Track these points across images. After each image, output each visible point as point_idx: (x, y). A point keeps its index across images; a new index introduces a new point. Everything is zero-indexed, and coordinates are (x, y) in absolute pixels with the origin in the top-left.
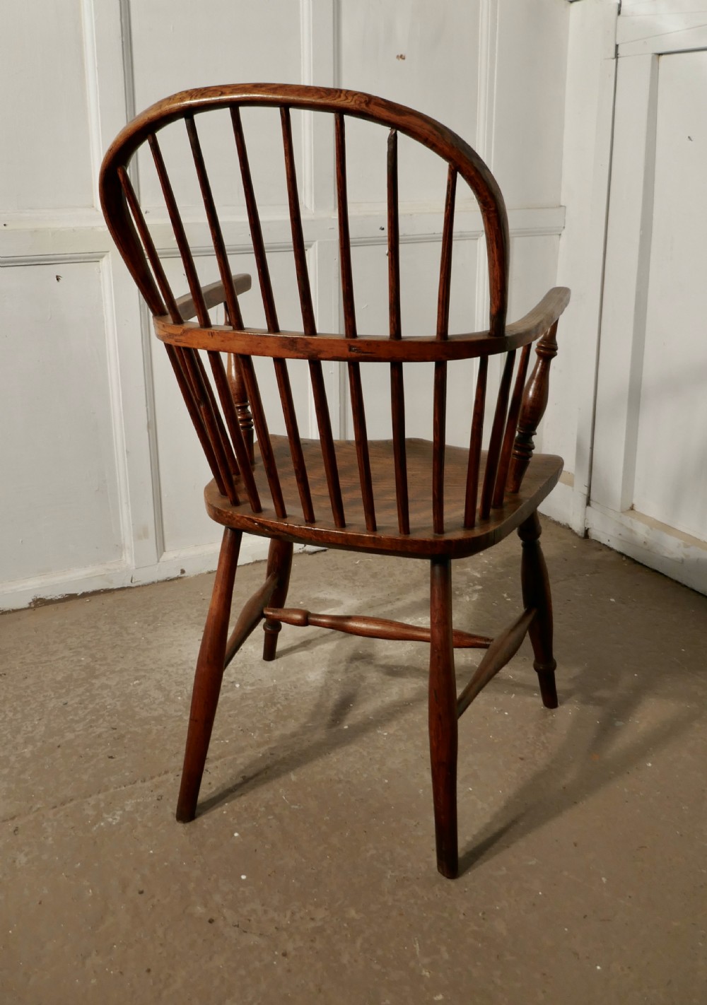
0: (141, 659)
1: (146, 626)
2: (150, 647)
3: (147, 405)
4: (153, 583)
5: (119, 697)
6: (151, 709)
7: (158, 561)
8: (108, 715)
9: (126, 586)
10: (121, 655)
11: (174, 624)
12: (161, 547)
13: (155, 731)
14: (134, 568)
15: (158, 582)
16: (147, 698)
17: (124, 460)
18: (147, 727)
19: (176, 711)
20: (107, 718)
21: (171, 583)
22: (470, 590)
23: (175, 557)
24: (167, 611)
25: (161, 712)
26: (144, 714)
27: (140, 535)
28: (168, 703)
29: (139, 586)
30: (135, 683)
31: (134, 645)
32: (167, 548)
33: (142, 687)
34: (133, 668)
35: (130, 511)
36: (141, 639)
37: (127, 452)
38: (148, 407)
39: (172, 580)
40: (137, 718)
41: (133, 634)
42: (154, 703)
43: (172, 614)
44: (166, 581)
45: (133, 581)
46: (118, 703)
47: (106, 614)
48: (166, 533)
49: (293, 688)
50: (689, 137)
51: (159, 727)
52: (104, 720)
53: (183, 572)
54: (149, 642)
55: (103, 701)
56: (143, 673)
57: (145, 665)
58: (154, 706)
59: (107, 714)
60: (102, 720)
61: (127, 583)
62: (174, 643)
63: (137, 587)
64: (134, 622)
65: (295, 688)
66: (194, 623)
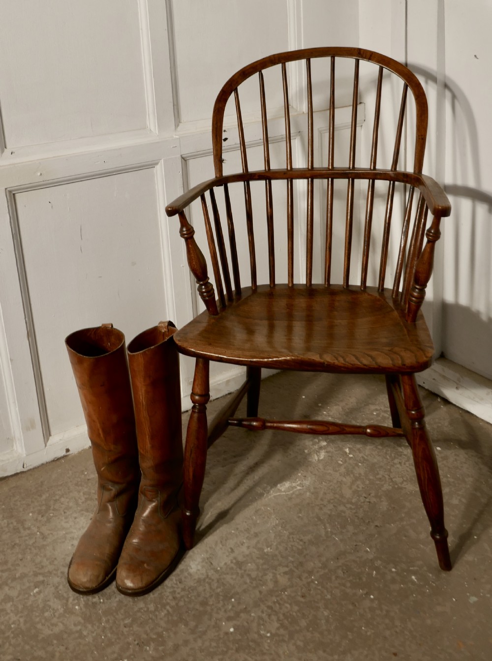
0: (38, 559)
1: (40, 518)
2: (45, 543)
3: (25, 318)
4: (43, 464)
5: (22, 612)
6: (53, 625)
7: (46, 446)
8: (13, 638)
9: (18, 471)
10: (20, 556)
11: (65, 513)
12: (47, 433)
13: (57, 654)
14: (25, 455)
15: (47, 463)
16: (47, 611)
17: (9, 366)
18: (50, 649)
19: (75, 625)
20: (13, 641)
21: (58, 463)
22: (316, 447)
23: (61, 440)
24: (57, 497)
25: (61, 626)
26: (47, 632)
27: (28, 427)
28: (67, 616)
29: (31, 469)
30: (35, 591)
31: (31, 542)
32: (52, 433)
33: (42, 595)
34: (32, 573)
35: (17, 409)
36: (37, 534)
37: (11, 360)
38: (27, 319)
39: (58, 459)
40: (41, 637)
41: (29, 528)
42: (55, 616)
43: (62, 500)
44: (53, 461)
45: (25, 466)
46: (22, 620)
47: (3, 506)
48: (51, 421)
49: (178, 583)
50: (475, 56)
51: (62, 648)
52: (10, 645)
53: (68, 450)
54: (44, 537)
55: (7, 618)
56: (41, 578)
57: (43, 567)
58: (55, 620)
59: (12, 635)
60: (7, 644)
61: (20, 469)
62: (68, 536)
63: (29, 470)
64: (29, 513)
65: (180, 583)
66: (82, 510)
